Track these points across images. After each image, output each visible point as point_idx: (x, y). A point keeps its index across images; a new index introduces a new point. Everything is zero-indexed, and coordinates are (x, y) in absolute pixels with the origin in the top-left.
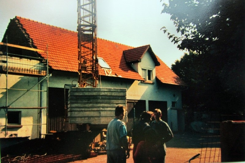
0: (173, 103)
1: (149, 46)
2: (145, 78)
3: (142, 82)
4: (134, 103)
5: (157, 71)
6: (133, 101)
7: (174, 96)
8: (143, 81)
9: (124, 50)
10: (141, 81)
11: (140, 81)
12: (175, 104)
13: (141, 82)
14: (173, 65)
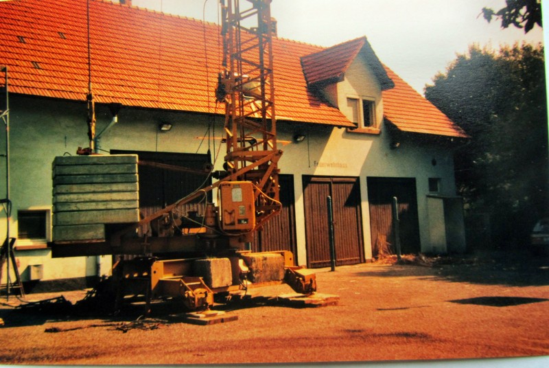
0: (433, 183)
1: (365, 38)
2: (356, 122)
3: (349, 130)
4: (329, 183)
5: (386, 103)
6: (328, 180)
7: (434, 163)
8: (351, 128)
9: (301, 55)
10: (346, 127)
11: (343, 129)
12: (438, 185)
13: (347, 132)
14: (428, 88)
